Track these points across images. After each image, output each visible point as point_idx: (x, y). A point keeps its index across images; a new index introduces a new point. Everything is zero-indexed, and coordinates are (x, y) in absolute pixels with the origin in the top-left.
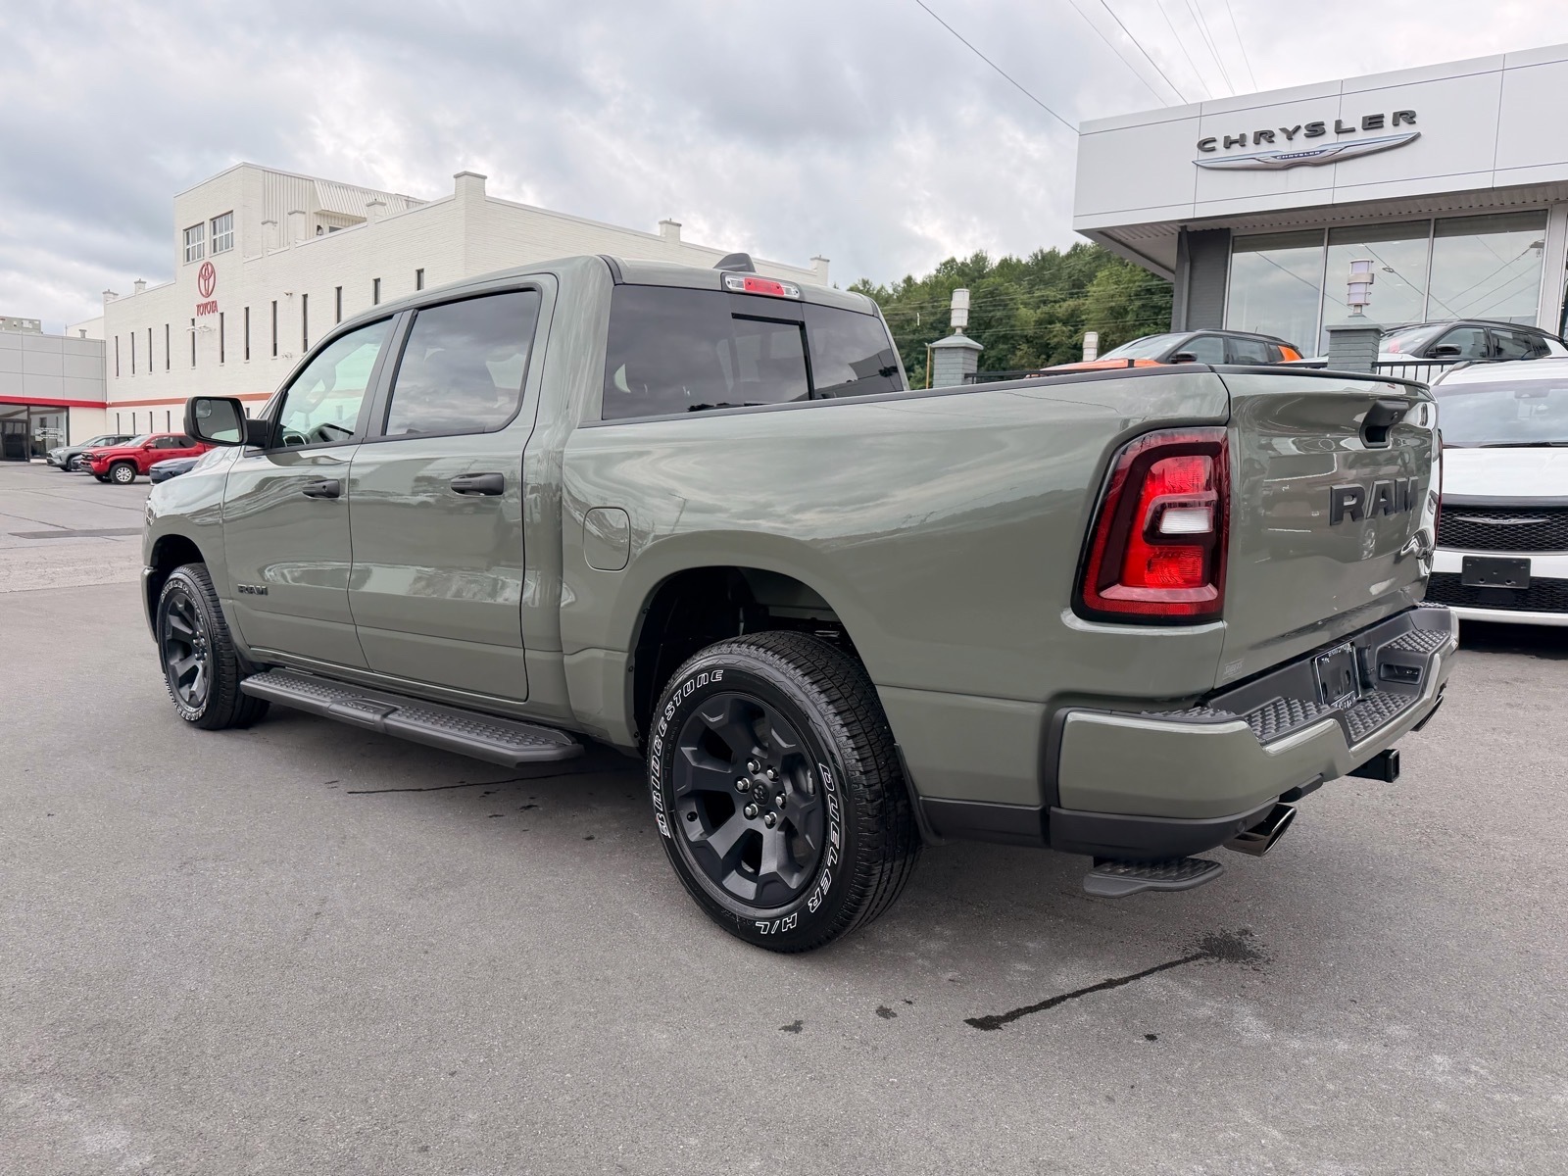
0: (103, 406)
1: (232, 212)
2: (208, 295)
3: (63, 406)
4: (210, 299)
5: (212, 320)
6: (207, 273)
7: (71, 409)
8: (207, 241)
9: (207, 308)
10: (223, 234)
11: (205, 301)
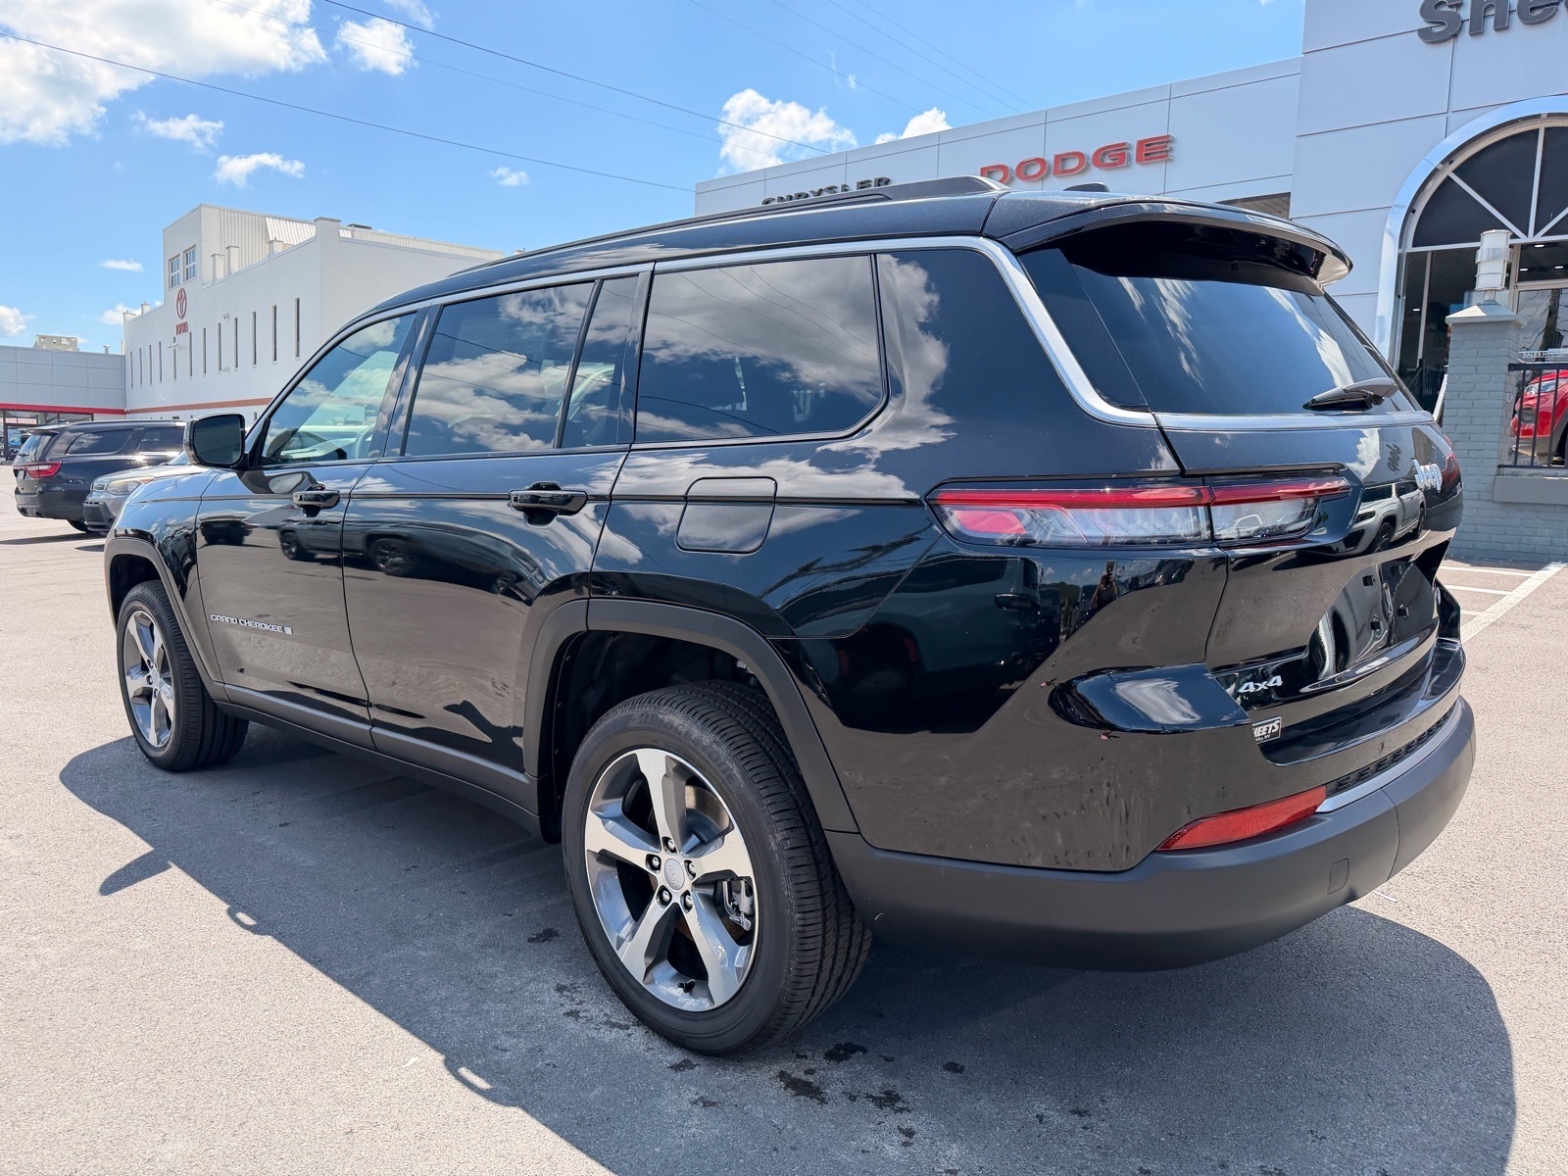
0: (122, 412)
1: (194, 247)
2: (183, 316)
3: (90, 413)
4: (184, 321)
5: (185, 336)
6: (182, 297)
8: (181, 271)
10: (192, 265)
11: (181, 322)
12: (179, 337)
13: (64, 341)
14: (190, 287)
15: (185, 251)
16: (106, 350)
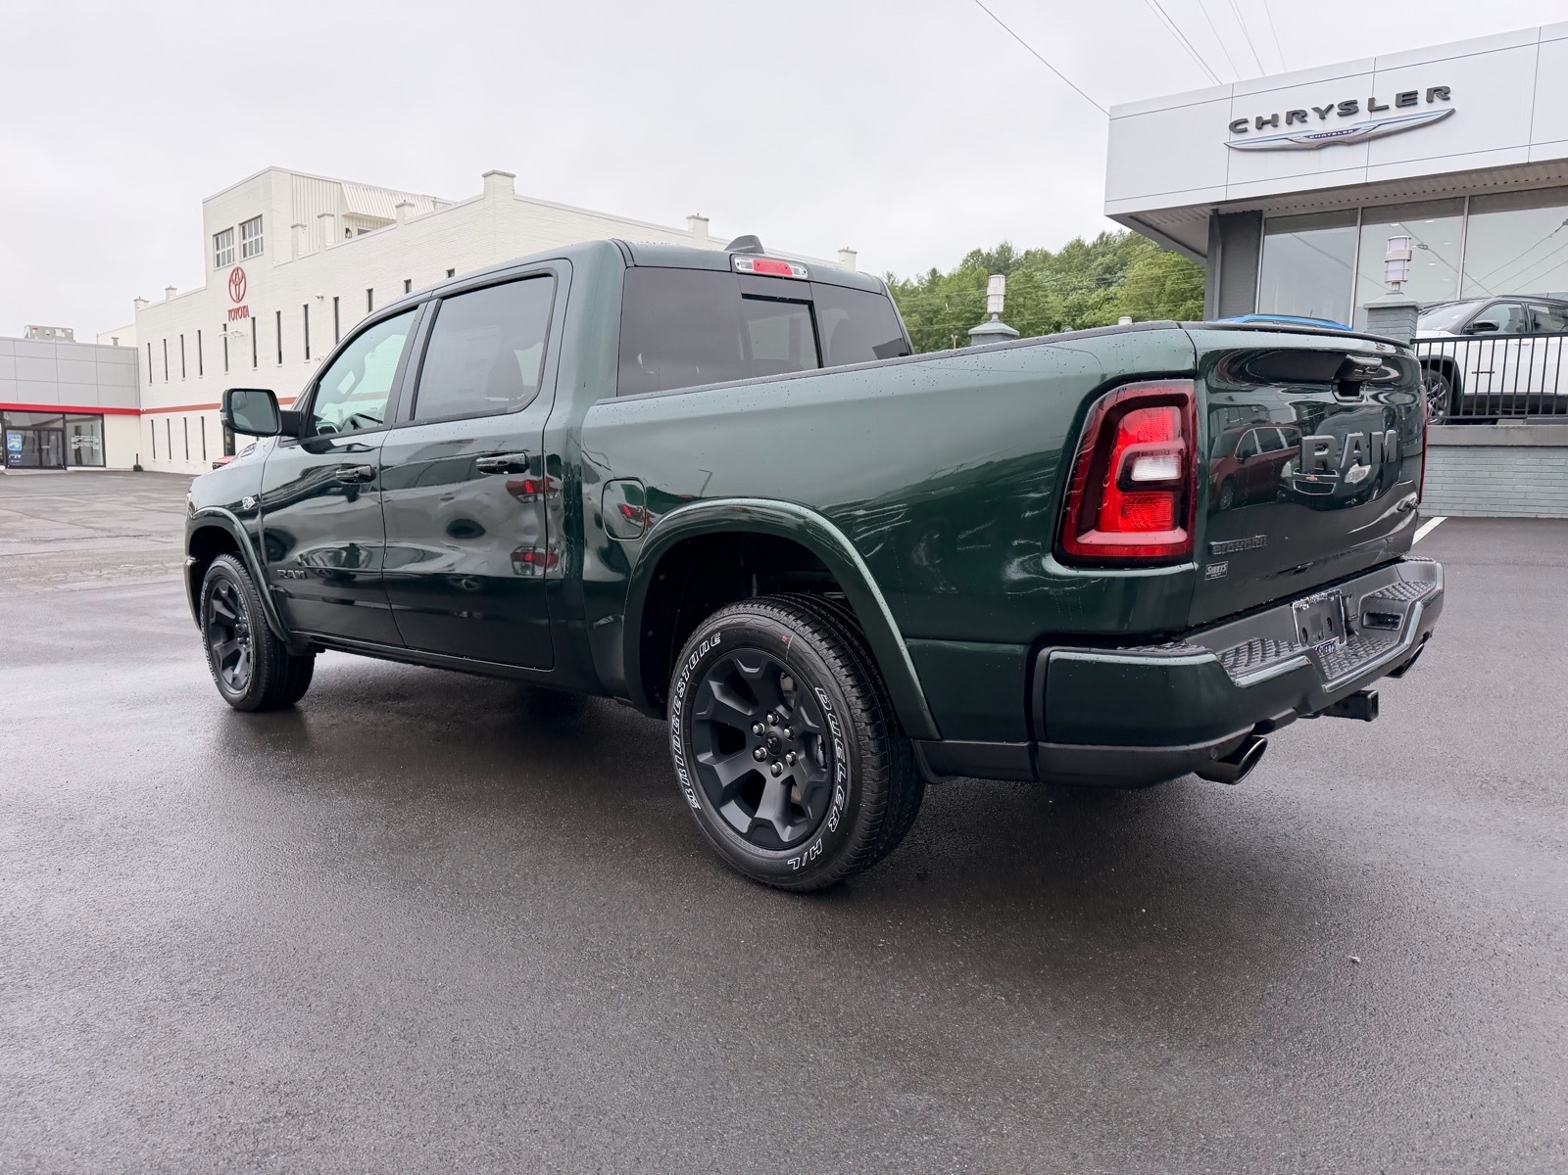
0: (137, 413)
1: (261, 216)
2: (239, 300)
3: (98, 414)
4: (242, 304)
5: (244, 325)
6: (238, 278)
7: (107, 418)
8: (237, 246)
9: (239, 313)
10: (253, 239)
11: (236, 306)
12: (232, 326)
13: (59, 333)
14: (250, 267)
15: (242, 225)
16: (116, 343)
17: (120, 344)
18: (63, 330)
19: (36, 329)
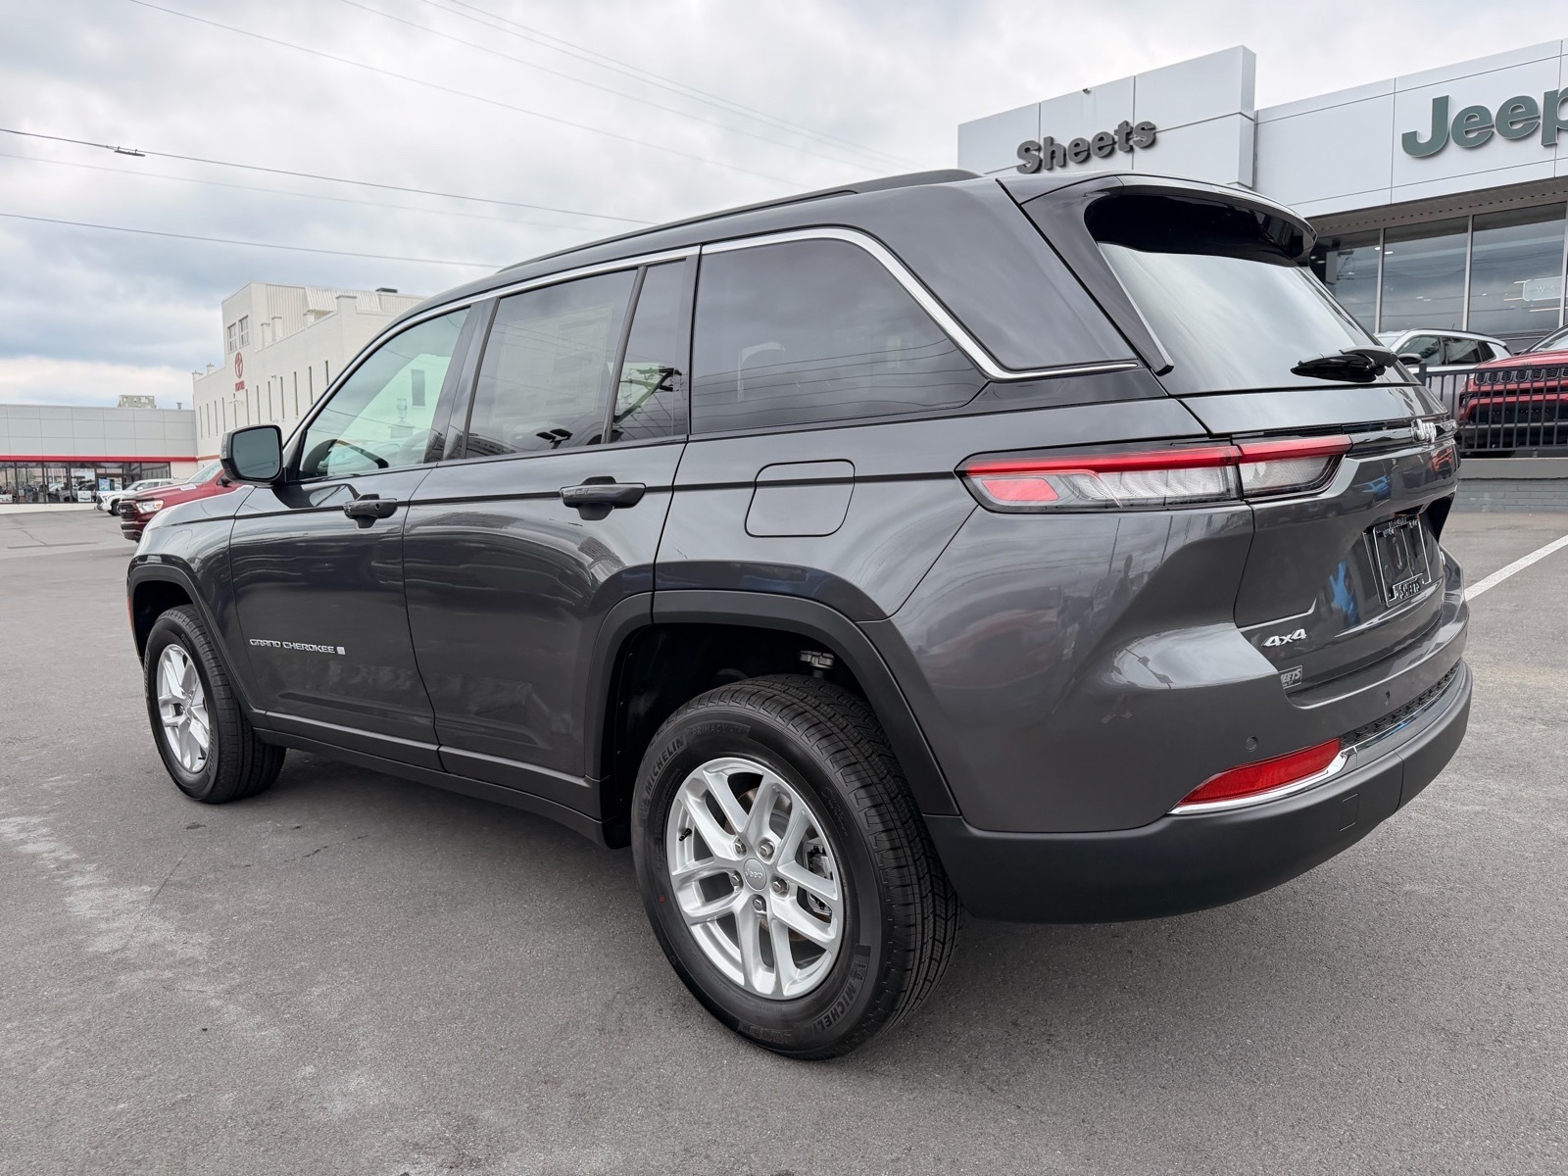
0: (194, 460)
1: (247, 316)
2: (240, 376)
3: (167, 461)
4: (241, 380)
5: (242, 392)
6: (239, 360)
7: (172, 464)
8: (237, 337)
9: (240, 386)
10: (246, 331)
11: (239, 381)
12: (238, 394)
14: (245, 351)
15: (241, 321)
17: (183, 408)
18: (147, 397)
19: (126, 397)
